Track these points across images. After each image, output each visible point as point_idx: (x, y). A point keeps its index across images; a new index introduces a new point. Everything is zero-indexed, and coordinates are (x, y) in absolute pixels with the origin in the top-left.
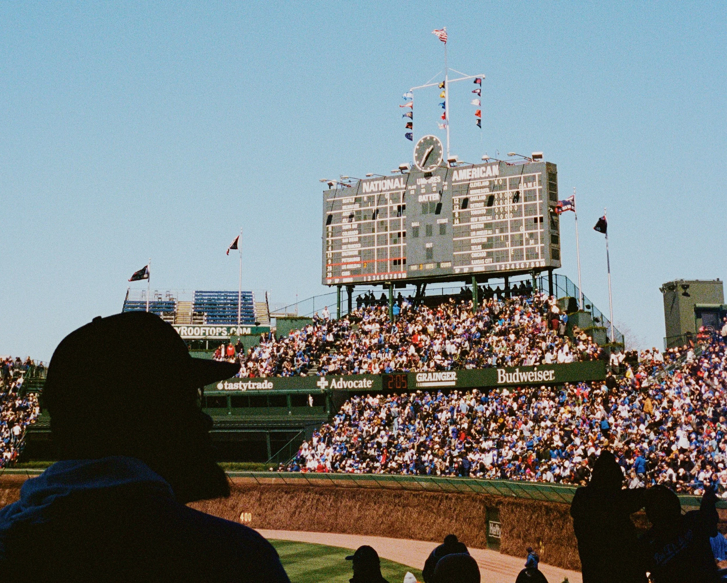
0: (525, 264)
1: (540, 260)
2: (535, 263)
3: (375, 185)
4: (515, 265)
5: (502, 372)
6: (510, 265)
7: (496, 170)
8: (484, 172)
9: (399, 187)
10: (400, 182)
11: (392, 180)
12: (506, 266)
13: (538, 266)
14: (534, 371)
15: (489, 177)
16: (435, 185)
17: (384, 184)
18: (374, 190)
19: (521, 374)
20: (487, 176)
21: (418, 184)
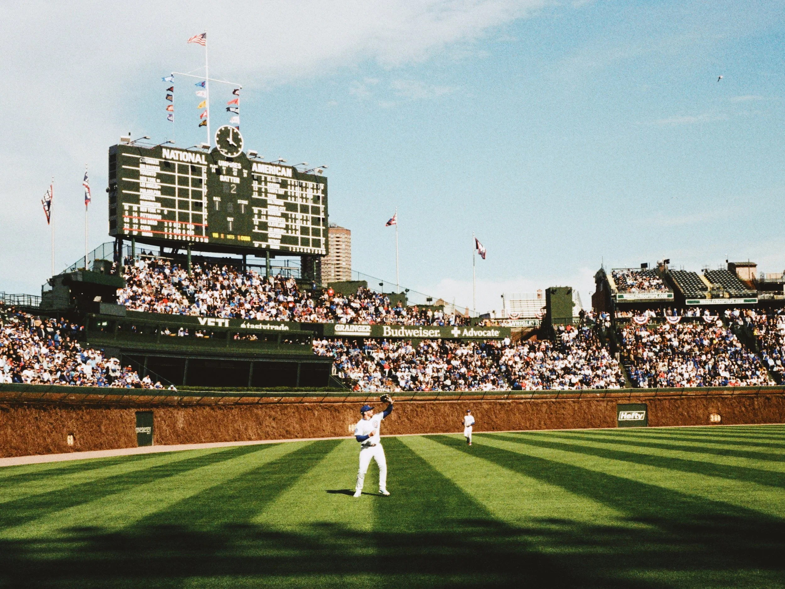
0: (311, 250)
1: (321, 249)
2: (318, 251)
3: (175, 154)
4: (303, 249)
5: (387, 329)
6: (300, 249)
7: (289, 173)
8: (280, 171)
9: (201, 162)
10: (201, 159)
11: (194, 154)
12: (296, 249)
13: (320, 253)
14: (419, 329)
15: (283, 176)
16: (237, 170)
17: (185, 156)
18: (175, 159)
19: (406, 331)
20: (282, 175)
21: (220, 165)
